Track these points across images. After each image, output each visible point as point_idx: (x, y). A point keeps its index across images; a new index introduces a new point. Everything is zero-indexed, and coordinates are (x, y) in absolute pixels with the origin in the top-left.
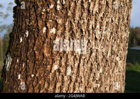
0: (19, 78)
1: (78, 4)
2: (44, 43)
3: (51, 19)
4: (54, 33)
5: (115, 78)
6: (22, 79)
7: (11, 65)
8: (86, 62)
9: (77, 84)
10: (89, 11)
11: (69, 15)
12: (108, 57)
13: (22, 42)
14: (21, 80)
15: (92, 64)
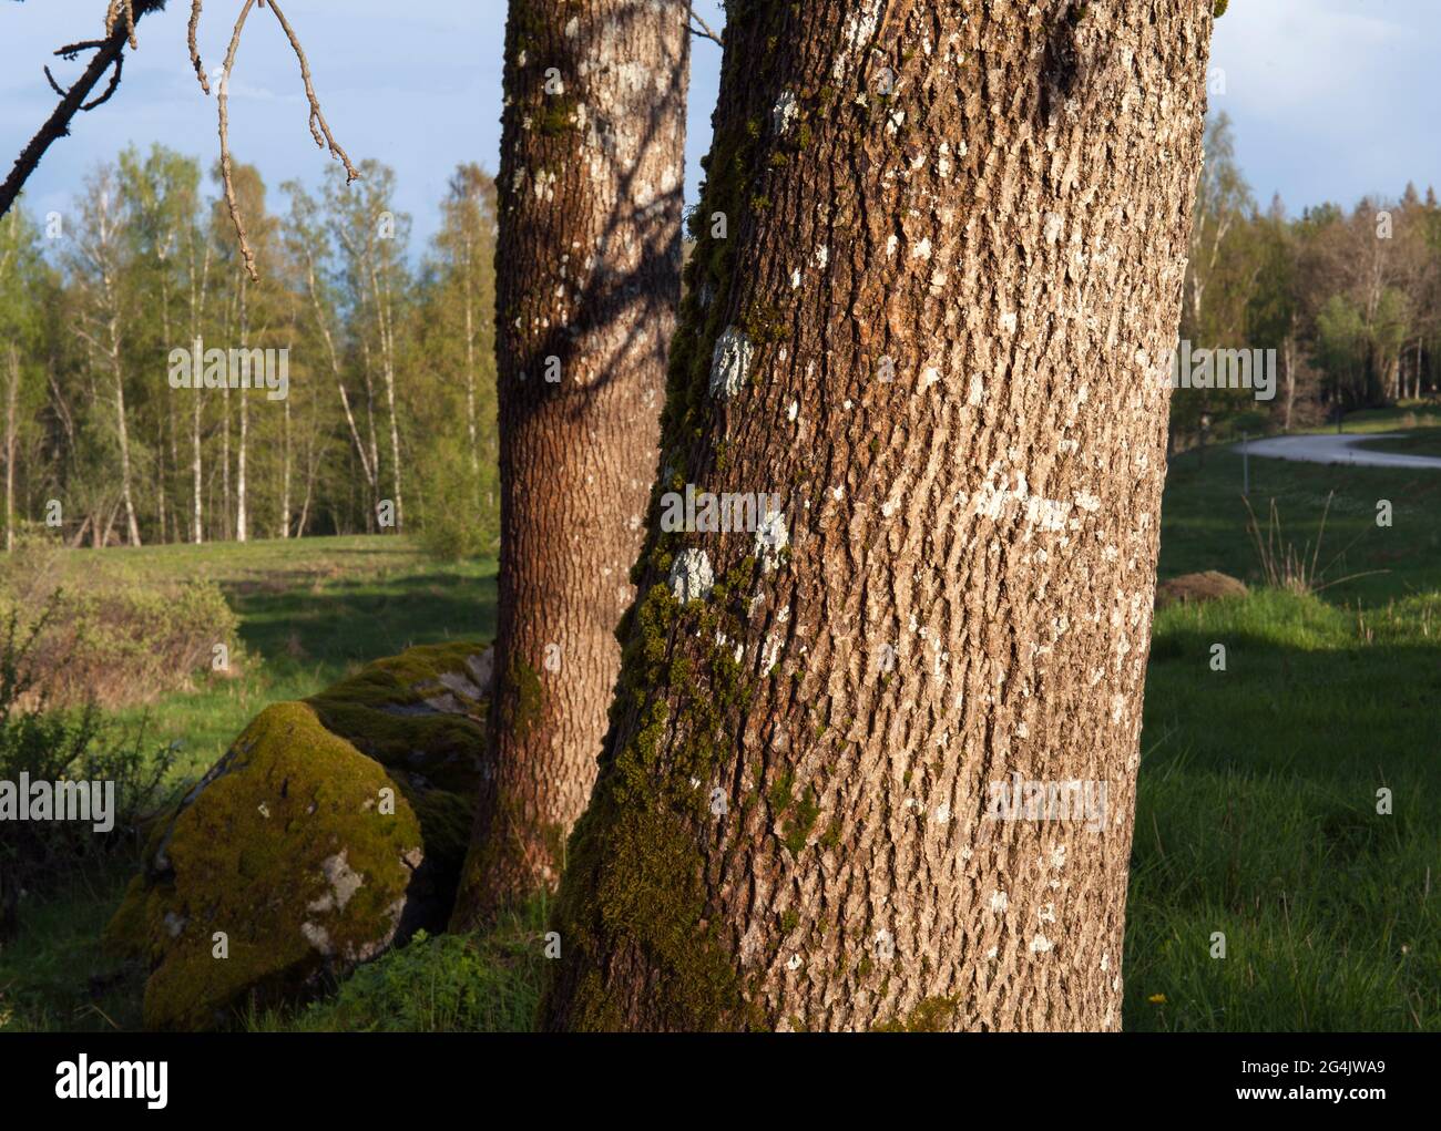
0: (792, 417)
1: (1009, 158)
2: (889, 290)
3: (916, 208)
4: (927, 256)
5: (1132, 430)
6: (806, 417)
7: (753, 373)
8: (1034, 360)
9: (1002, 437)
10: (1046, 180)
11: (979, 193)
12: (1108, 347)
13: (801, 287)
14: (801, 421)
15: (1052, 370)
